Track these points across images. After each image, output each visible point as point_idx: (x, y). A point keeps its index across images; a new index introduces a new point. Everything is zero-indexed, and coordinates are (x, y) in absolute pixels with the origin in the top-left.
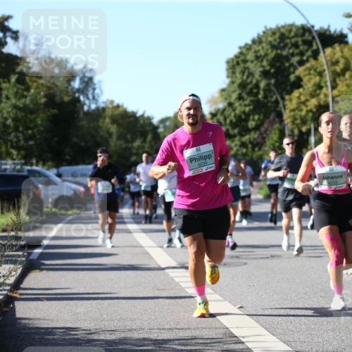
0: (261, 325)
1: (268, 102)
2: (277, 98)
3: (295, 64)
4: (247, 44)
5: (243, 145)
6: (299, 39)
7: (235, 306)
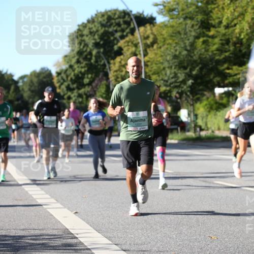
0: (90, 225)
1: (98, 65)
2: (104, 62)
3: (118, 38)
4: (83, 23)
5: (80, 96)
6: (121, 21)
7: (72, 212)
